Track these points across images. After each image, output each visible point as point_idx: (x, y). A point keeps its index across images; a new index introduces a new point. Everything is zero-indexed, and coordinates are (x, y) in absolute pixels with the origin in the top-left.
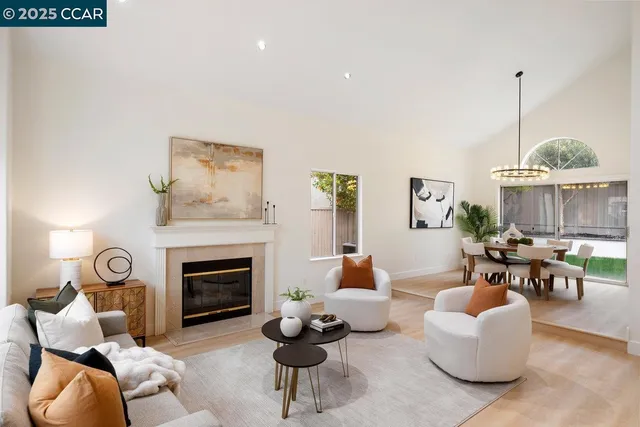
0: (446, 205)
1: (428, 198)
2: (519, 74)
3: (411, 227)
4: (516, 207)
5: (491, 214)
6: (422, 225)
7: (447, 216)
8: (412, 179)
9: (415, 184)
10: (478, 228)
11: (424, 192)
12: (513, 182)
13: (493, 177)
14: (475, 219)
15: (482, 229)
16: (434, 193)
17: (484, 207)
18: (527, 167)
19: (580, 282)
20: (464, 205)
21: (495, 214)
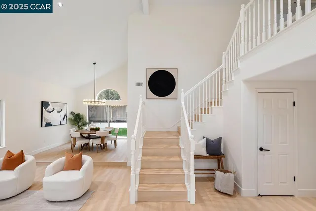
0: (62, 114)
1: (52, 111)
2: (95, 64)
3: (42, 126)
4: (95, 113)
5: (85, 117)
6: (48, 124)
7: (63, 119)
8: (42, 102)
9: (45, 105)
10: (79, 123)
11: (50, 108)
12: (93, 104)
13: (84, 103)
14: (77, 119)
15: (80, 124)
16: (56, 108)
17: (81, 114)
18: (98, 100)
19: (115, 142)
20: (72, 113)
21: (86, 117)
